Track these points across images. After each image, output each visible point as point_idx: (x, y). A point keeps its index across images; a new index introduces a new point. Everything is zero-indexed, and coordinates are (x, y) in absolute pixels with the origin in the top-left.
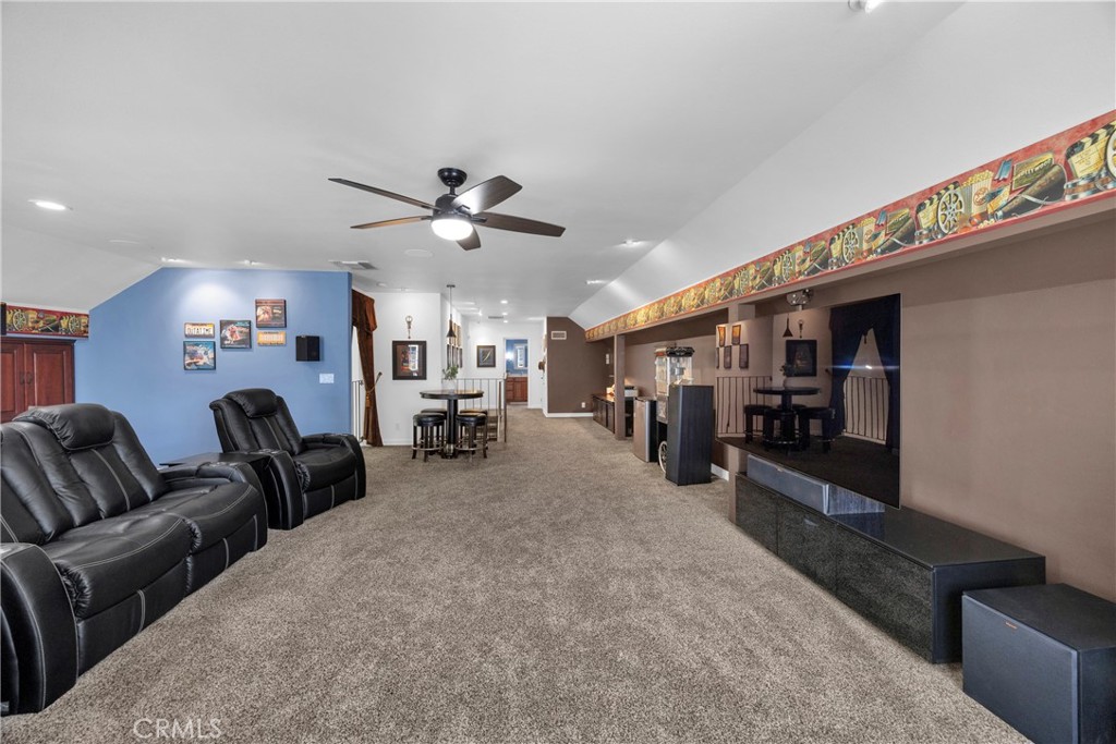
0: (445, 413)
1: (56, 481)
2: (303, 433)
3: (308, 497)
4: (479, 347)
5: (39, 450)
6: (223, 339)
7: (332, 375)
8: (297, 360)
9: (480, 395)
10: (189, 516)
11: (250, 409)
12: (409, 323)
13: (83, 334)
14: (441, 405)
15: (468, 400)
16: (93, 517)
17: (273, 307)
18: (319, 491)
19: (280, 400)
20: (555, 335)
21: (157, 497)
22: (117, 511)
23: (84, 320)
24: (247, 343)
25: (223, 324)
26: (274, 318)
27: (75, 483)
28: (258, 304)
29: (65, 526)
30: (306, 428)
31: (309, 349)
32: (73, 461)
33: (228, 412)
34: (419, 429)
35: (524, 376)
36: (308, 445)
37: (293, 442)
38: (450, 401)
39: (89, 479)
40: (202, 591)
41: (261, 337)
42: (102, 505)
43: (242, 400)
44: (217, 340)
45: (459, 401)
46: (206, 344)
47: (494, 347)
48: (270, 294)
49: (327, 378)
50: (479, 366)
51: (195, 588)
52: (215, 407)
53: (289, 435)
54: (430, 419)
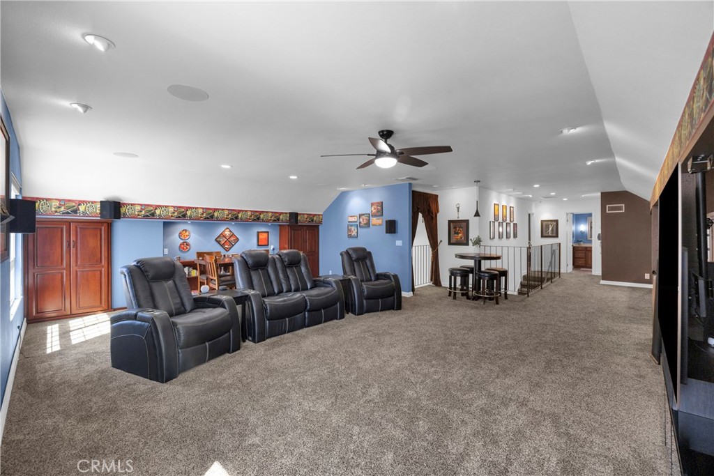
0: (473, 268)
1: (281, 276)
2: (378, 271)
3: (366, 302)
4: (542, 221)
5: (279, 265)
6: (360, 223)
7: (401, 241)
8: (387, 233)
9: (498, 258)
10: (307, 296)
11: (354, 256)
12: (458, 208)
13: (321, 222)
14: (471, 263)
15: (492, 261)
16: (289, 290)
17: (377, 206)
18: (373, 301)
19: (370, 254)
20: (611, 209)
21: (311, 288)
22: (297, 290)
23: (321, 217)
24: (368, 225)
25: (361, 215)
26: (378, 211)
27: (287, 278)
28: (372, 204)
29: (281, 292)
30: (380, 269)
31: (391, 227)
32: (288, 270)
33: (346, 258)
34: (453, 277)
35: (587, 245)
36: (378, 277)
37: (372, 275)
38: (475, 261)
39: (291, 277)
40: (311, 328)
41: (374, 220)
42: (293, 288)
43: (351, 252)
44: (358, 223)
45: (483, 261)
46: (354, 225)
47: (557, 221)
48: (377, 200)
49: (399, 243)
50: (542, 236)
51: (308, 326)
52: (341, 254)
53: (371, 270)
54: (458, 272)
